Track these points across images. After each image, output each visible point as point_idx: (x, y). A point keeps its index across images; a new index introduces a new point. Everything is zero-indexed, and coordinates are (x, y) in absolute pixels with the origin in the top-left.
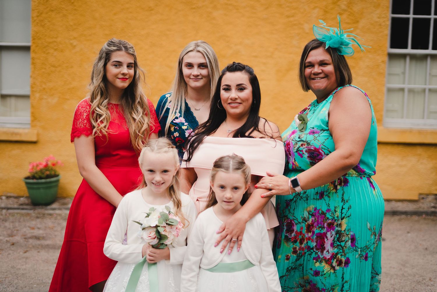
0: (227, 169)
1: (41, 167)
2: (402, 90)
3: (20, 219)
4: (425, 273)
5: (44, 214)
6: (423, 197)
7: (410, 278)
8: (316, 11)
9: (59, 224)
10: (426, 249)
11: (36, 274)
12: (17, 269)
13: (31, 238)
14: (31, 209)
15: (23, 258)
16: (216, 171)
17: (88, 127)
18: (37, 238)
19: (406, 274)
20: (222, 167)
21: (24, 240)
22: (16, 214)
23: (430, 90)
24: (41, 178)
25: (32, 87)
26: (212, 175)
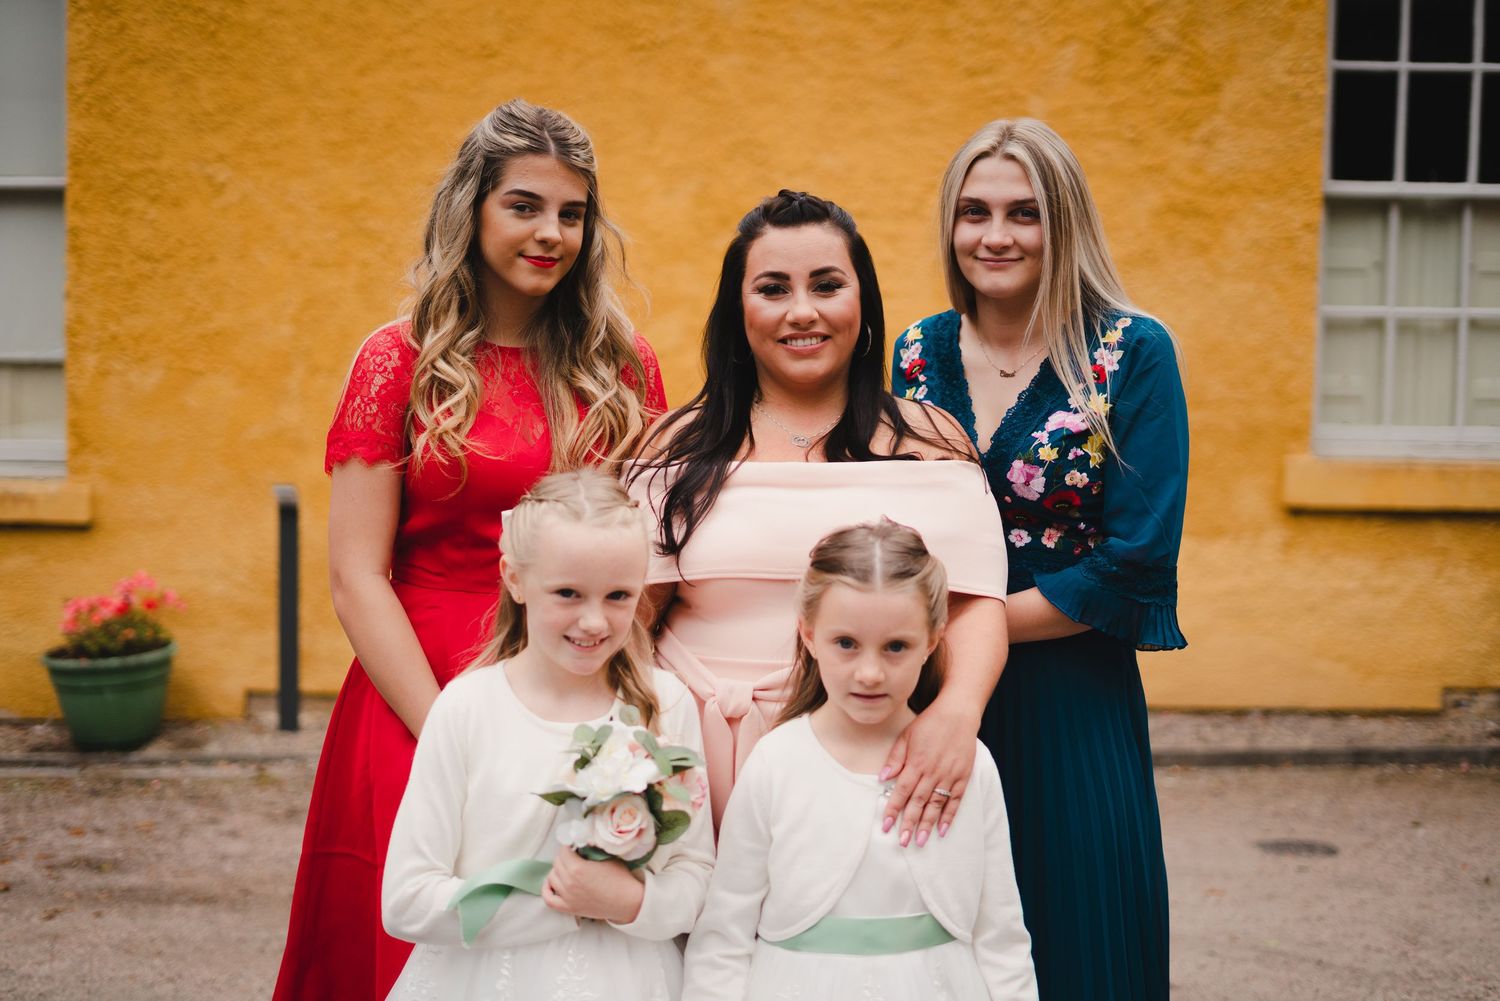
0: (864, 576)
1: (107, 613)
2: (1377, 324)
3: (33, 799)
4: (1490, 966)
5: (117, 782)
6: (1457, 698)
7: (1438, 984)
8: (1070, 51)
9: (171, 815)
10: (1487, 880)
11: (89, 993)
12: (22, 978)
13: (71, 865)
14: (70, 765)
15: (42, 936)
16: (820, 583)
17: (379, 431)
18: (94, 865)
19: (1423, 972)
20: (844, 570)
21: (46, 872)
22: (16, 784)
23: (1475, 325)
24: (105, 653)
25: (71, 333)
26: (805, 599)
